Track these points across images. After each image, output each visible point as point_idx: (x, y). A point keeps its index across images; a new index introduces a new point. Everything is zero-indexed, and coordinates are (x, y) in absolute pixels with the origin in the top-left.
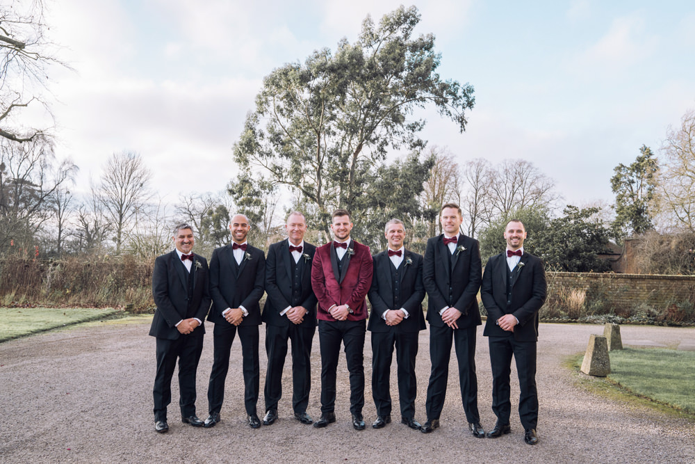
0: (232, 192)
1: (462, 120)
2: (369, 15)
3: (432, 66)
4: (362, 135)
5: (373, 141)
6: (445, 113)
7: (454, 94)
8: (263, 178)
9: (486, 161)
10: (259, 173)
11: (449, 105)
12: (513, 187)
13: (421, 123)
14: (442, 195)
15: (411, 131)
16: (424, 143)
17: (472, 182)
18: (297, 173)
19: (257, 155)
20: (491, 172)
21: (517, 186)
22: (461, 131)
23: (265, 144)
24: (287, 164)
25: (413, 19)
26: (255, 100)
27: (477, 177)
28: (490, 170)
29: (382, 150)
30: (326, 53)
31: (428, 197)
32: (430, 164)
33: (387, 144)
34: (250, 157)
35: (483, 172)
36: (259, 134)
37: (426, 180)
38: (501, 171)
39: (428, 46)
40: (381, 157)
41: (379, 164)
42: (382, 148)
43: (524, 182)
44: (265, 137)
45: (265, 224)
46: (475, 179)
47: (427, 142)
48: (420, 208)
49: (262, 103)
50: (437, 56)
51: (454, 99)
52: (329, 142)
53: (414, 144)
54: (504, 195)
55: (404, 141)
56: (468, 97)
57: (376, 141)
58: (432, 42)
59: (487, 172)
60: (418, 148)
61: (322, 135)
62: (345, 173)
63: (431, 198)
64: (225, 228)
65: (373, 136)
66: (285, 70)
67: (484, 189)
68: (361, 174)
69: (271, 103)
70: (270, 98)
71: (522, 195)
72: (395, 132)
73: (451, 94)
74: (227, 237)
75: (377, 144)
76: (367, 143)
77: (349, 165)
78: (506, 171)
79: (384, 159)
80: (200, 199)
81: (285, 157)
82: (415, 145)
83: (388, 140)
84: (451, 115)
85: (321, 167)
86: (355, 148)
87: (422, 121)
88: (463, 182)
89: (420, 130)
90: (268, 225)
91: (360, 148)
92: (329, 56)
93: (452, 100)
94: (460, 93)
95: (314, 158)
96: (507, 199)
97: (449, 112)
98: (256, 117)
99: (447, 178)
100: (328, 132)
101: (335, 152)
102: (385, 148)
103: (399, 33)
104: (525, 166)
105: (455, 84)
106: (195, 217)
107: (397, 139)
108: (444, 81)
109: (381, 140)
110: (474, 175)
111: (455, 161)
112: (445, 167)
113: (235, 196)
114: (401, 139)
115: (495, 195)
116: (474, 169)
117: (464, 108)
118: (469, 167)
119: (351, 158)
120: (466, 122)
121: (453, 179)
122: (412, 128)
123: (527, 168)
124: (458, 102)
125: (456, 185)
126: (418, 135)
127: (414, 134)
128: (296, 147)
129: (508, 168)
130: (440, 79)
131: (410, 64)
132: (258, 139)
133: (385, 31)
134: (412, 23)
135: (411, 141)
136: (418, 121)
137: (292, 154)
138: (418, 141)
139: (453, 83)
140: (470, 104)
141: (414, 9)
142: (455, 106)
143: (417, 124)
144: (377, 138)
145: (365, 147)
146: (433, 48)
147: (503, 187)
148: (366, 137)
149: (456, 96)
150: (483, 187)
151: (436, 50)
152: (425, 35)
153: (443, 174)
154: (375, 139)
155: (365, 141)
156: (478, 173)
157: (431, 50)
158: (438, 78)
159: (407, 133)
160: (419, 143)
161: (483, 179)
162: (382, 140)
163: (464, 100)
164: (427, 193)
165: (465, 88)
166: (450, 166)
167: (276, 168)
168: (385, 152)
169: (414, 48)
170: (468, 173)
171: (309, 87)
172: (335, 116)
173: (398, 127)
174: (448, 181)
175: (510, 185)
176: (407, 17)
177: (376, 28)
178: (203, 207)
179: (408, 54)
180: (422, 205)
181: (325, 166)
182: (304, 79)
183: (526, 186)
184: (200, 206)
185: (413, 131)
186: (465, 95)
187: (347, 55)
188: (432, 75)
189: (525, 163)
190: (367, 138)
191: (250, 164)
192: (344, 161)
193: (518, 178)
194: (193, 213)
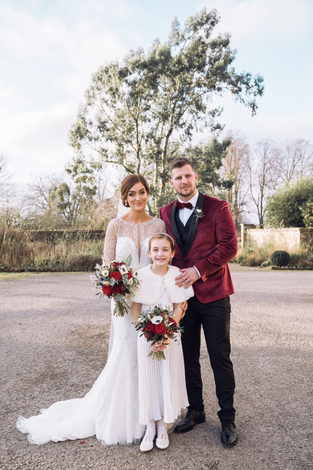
0: (69, 171)
1: (253, 106)
2: (176, 18)
3: (229, 61)
4: (172, 121)
5: (181, 126)
6: (239, 100)
7: (247, 84)
8: (93, 160)
9: (272, 141)
10: (90, 156)
11: (242, 94)
12: (294, 161)
13: (220, 110)
14: (237, 169)
15: (211, 117)
16: (222, 126)
17: (261, 158)
18: (121, 154)
19: (87, 140)
20: (275, 150)
21: (296, 160)
22: (253, 115)
23: (94, 131)
24: (112, 147)
25: (213, 20)
26: (84, 94)
27: (265, 154)
28: (275, 148)
29: (189, 133)
30: (140, 52)
31: (226, 171)
32: (227, 143)
33: (192, 128)
34: (82, 142)
35: (270, 150)
36: (89, 123)
37: (224, 157)
38: (284, 148)
39: (226, 44)
40: (188, 139)
41: (186, 145)
42: (189, 132)
43: (302, 157)
44: (94, 124)
45: (100, 197)
46: (263, 156)
47: (225, 125)
48: (219, 180)
49: (90, 97)
50: (233, 52)
51: (248, 89)
52: (145, 128)
53: (214, 127)
54: (286, 167)
55: (206, 125)
56: (259, 86)
57: (183, 126)
58: (228, 39)
59: (272, 149)
60: (218, 130)
61: (139, 122)
62: (159, 152)
63: (229, 172)
64: (67, 201)
65: (181, 122)
66: (107, 68)
67: (270, 164)
68: (172, 153)
69: (98, 96)
70: (97, 92)
71: (301, 167)
72: (199, 118)
73: (244, 83)
74: (70, 207)
75: (185, 128)
76: (176, 128)
77: (162, 146)
78: (288, 149)
79: (190, 140)
80: (47, 178)
81: (109, 141)
82: (216, 128)
83: (193, 125)
84: (244, 102)
85: (139, 149)
86: (167, 133)
87: (221, 108)
88: (254, 159)
89: (219, 115)
90: (102, 197)
91: (170, 131)
92: (143, 54)
93: (246, 89)
94: (252, 83)
95: (134, 142)
96: (289, 170)
97: (243, 100)
98: (86, 109)
99: (241, 155)
100: (145, 120)
101: (151, 136)
102: (191, 131)
103: (201, 32)
104: (304, 144)
105: (248, 75)
106: (44, 193)
107: (200, 124)
108: (239, 74)
109: (187, 125)
110: (263, 152)
111: (247, 141)
112: (239, 147)
113: (72, 174)
114: (204, 124)
115: (279, 168)
116: (262, 148)
117: (255, 95)
118: (258, 146)
119: (164, 141)
120: (257, 108)
121: (245, 156)
122: (213, 114)
123: (305, 145)
124: (250, 90)
125: (248, 161)
126: (217, 120)
127: (214, 119)
128: (119, 133)
129: (290, 146)
130: (235, 73)
131: (211, 59)
132: (88, 127)
133: (189, 31)
134: (213, 24)
135: (212, 125)
136: (217, 108)
137: (116, 139)
138: (218, 125)
139: (246, 74)
140: (260, 92)
141: (215, 12)
142: (248, 94)
143: (216, 110)
144: (184, 124)
145: (174, 131)
146: (230, 45)
147: (286, 161)
148: (175, 123)
149: (248, 85)
150: (269, 162)
151: (232, 46)
152: (223, 33)
153: (237, 153)
154: (182, 124)
155: (175, 126)
156: (265, 151)
157: (228, 47)
158: (234, 71)
159: (209, 118)
160: (218, 127)
161: (270, 156)
162: (189, 125)
163: (255, 89)
164: (225, 167)
165: (256, 78)
166: (243, 146)
167: (103, 150)
168: (191, 135)
169: (214, 45)
170: (257, 151)
171: (126, 81)
172: (150, 106)
173: (201, 114)
174: (242, 158)
175: (291, 159)
176: (208, 18)
177: (182, 28)
178: (50, 184)
179: (209, 51)
180: (221, 177)
181: (143, 148)
182: (123, 74)
183: (304, 160)
184: (48, 184)
185: (213, 116)
186: (256, 84)
187: (157, 53)
188: (229, 68)
189: (303, 141)
190: (177, 123)
191: (82, 148)
192: (158, 143)
193: (298, 154)
194: (43, 190)
